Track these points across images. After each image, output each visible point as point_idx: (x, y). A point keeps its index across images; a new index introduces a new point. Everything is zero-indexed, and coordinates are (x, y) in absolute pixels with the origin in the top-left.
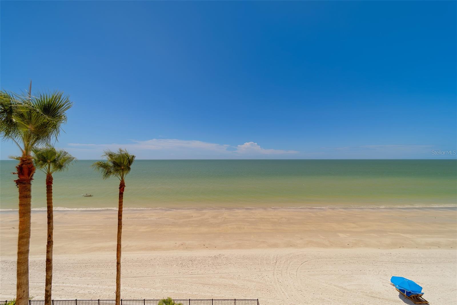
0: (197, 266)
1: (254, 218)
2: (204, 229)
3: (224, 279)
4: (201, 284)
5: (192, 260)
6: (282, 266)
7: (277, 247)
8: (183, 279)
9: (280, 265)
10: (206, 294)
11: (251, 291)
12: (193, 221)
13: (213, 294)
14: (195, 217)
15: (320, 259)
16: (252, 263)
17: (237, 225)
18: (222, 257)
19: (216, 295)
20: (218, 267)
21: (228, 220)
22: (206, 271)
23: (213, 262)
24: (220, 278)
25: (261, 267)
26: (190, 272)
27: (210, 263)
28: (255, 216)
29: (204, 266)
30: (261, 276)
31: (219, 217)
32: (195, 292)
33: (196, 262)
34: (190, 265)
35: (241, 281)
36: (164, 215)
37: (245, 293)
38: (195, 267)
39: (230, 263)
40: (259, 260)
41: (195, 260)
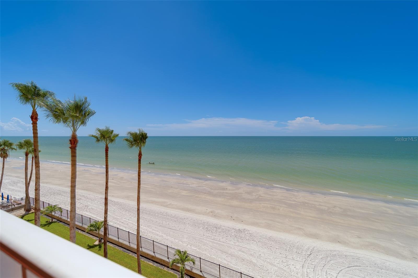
0: (220, 234)
1: (294, 201)
2: (235, 203)
3: (242, 253)
4: (220, 250)
5: (217, 227)
6: (317, 261)
7: (317, 239)
8: (205, 241)
9: (315, 259)
10: (223, 261)
11: (270, 274)
12: (226, 193)
13: (229, 263)
14: (230, 190)
15: (383, 270)
16: (278, 247)
17: (271, 204)
18: (246, 232)
19: (232, 265)
20: (240, 240)
21: (263, 198)
22: (227, 240)
23: (236, 234)
24: (239, 251)
25: (288, 254)
26: (213, 237)
27: (233, 234)
28: (296, 198)
29: (227, 235)
30: (286, 264)
31: (254, 194)
32: (213, 255)
33: (220, 230)
34: (214, 231)
35: (261, 260)
36: (203, 184)
37: (263, 274)
38: (218, 234)
39: (252, 239)
40: (289, 246)
41: (219, 228)
